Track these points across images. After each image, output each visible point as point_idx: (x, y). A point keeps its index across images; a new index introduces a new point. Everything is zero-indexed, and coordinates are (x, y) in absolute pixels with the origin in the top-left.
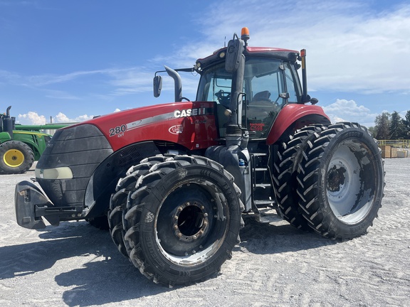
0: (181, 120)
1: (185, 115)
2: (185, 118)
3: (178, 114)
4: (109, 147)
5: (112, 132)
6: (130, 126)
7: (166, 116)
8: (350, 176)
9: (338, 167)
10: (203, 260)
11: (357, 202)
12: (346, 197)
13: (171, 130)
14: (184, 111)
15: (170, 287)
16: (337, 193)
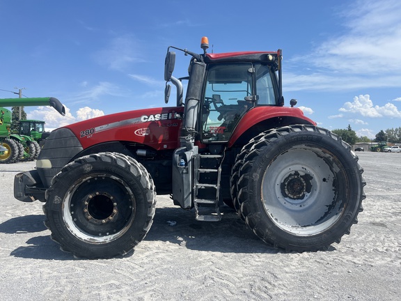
0: (148, 124)
1: (153, 119)
2: (152, 123)
3: (145, 119)
4: (80, 145)
5: (83, 134)
6: (97, 129)
7: (133, 121)
8: (318, 184)
9: (302, 174)
10: (108, 241)
11: (326, 214)
12: (310, 207)
13: (137, 133)
14: (152, 116)
15: (75, 257)
16: (300, 201)
